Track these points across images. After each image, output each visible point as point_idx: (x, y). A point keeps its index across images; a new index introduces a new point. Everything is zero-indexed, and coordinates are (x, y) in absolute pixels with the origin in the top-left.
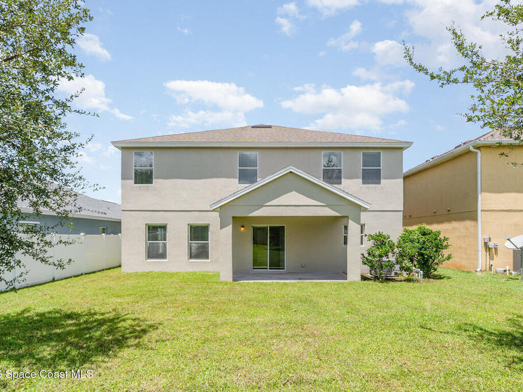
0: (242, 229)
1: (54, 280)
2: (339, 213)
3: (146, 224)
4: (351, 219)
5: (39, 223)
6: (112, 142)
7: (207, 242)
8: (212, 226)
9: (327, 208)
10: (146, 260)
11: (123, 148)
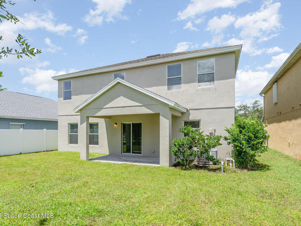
0: (115, 125)
1: (21, 154)
2: (153, 111)
3: (69, 123)
4: (161, 115)
5: (25, 124)
6: (52, 77)
7: (98, 134)
8: (100, 124)
9: (144, 108)
10: (69, 144)
11: (59, 80)
